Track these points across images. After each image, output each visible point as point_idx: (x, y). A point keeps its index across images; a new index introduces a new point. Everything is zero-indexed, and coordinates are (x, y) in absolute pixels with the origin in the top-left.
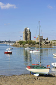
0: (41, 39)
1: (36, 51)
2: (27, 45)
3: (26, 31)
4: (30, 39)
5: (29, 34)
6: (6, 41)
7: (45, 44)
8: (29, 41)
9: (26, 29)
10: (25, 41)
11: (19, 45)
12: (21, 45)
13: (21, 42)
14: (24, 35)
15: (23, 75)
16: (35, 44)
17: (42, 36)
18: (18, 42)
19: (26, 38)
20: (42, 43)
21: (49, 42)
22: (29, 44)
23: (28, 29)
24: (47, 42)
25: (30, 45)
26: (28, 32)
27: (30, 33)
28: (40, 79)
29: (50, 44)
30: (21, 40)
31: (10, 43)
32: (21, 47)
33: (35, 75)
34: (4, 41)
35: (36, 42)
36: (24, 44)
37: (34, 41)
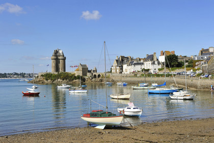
0: (85, 70)
1: (80, 90)
2: (59, 80)
3: (56, 56)
4: (65, 71)
5: (62, 61)
6: (16, 74)
7: (92, 78)
8: (62, 73)
9: (56, 52)
10: (56, 73)
11: (45, 80)
12: (47, 80)
13: (48, 76)
14: (52, 63)
15: (77, 128)
16: (73, 80)
17: (85, 65)
18: (42, 76)
19: (57, 69)
20: (86, 77)
21: (99, 76)
22: (63, 80)
23: (60, 52)
24: (95, 76)
25: (65, 81)
26: (60, 58)
27: (64, 59)
28: (109, 133)
29: (100, 78)
30: (48, 72)
31: (24, 77)
32: (47, 84)
33: (97, 127)
34: (11, 74)
35: (76, 75)
36: (53, 79)
37: (73, 73)
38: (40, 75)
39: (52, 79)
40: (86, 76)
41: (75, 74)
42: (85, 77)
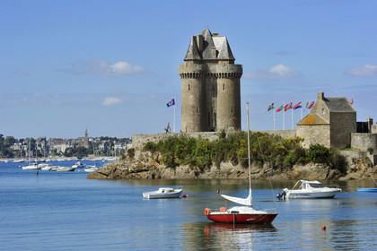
0: (344, 122)
2: (227, 165)
3: (201, 62)
9: (202, 46)
11: (162, 166)
12: (173, 165)
13: (175, 150)
14: (186, 93)
16: (292, 164)
18: (150, 147)
20: (349, 155)
23: (219, 42)
26: (218, 69)
27: (236, 76)
35: (306, 145)
36: (199, 159)
37: (290, 137)
38: (138, 143)
39: (193, 163)
40: (349, 147)
41: (298, 140)
42: (345, 153)
